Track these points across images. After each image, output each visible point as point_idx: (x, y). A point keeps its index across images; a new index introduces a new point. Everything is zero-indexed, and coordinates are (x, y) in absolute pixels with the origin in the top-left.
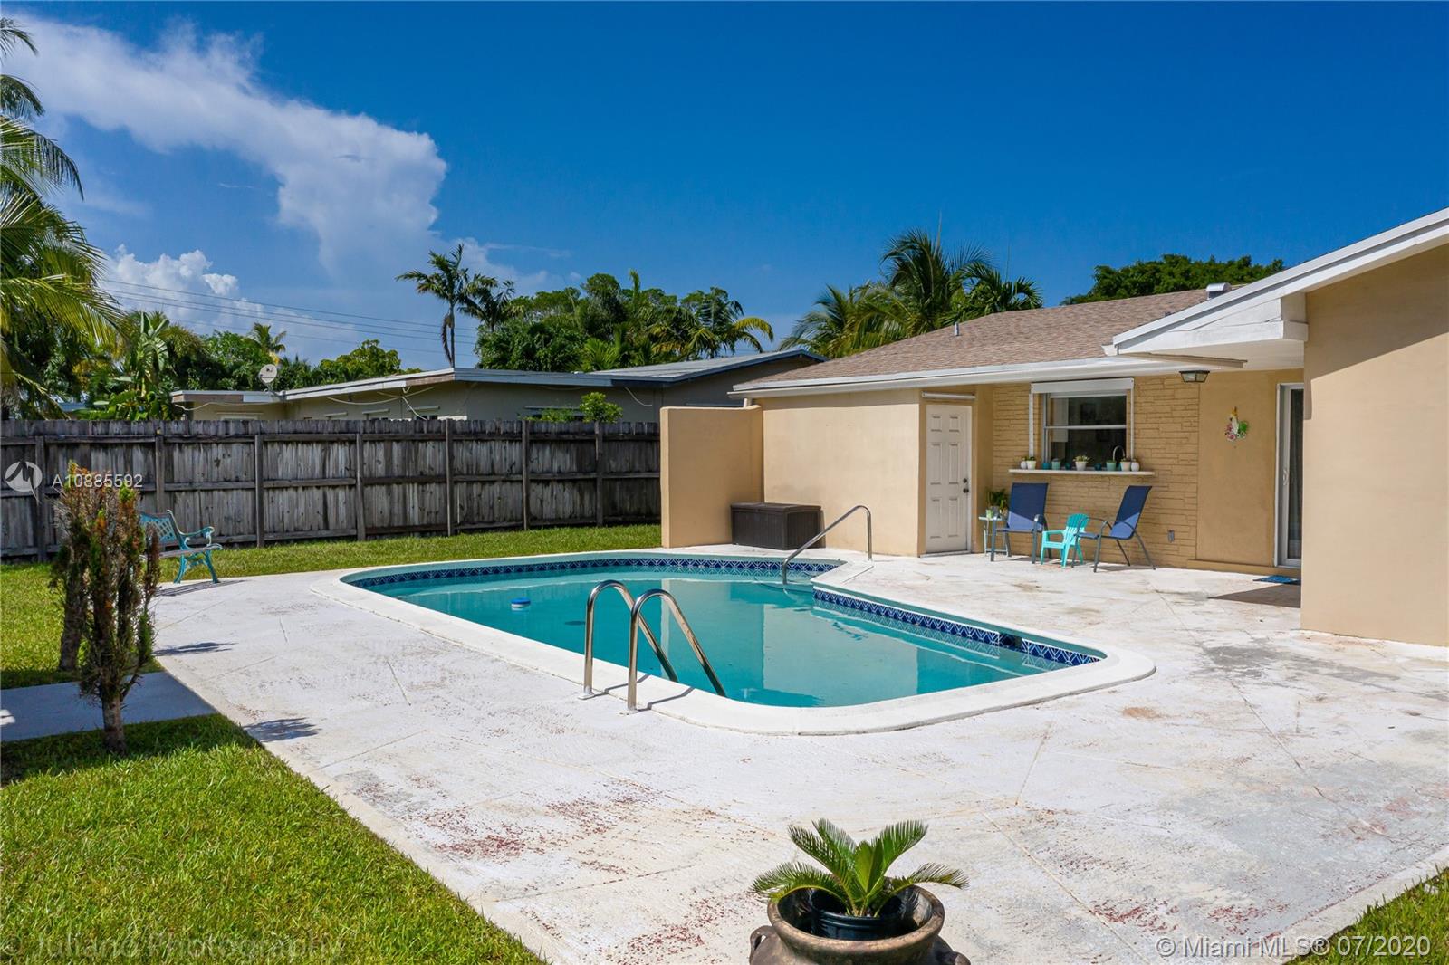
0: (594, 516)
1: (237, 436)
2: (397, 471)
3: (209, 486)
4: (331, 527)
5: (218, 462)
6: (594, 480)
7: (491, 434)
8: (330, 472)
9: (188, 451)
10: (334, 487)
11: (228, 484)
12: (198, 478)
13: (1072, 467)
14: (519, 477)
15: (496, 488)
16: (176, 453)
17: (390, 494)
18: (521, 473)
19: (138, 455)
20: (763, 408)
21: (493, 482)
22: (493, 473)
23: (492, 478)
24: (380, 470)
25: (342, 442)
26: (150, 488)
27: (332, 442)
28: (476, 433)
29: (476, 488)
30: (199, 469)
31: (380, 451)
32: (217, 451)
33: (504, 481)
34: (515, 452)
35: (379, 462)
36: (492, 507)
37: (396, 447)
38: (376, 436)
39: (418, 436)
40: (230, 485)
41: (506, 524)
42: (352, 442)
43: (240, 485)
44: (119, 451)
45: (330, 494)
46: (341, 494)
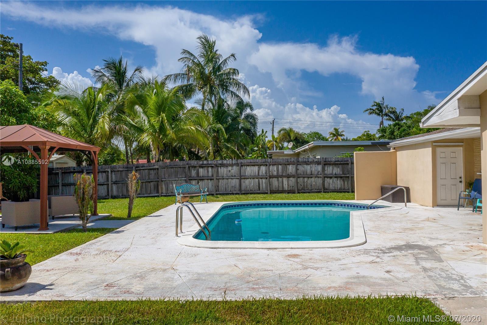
0: (348, 189)
1: (235, 164)
2: (280, 174)
3: (227, 178)
4: (261, 190)
5: (230, 171)
6: (349, 177)
7: (311, 162)
8: (260, 174)
9: (222, 168)
10: (261, 178)
11: (232, 177)
12: (225, 175)
14: (320, 176)
15: (313, 179)
16: (219, 169)
17: (278, 180)
19: (210, 169)
20: (396, 151)
22: (312, 174)
23: (311, 176)
24: (275, 173)
25: (264, 165)
26: (213, 178)
27: (261, 165)
28: (306, 162)
29: (306, 179)
30: (225, 173)
31: (275, 168)
32: (230, 168)
33: (316, 177)
34: (320, 168)
35: (275, 171)
36: (311, 185)
37: (280, 166)
38: (274, 163)
39: (287, 163)
41: (316, 191)
42: (267, 165)
43: (235, 177)
44: (206, 168)
45: (260, 180)
46: (264, 180)
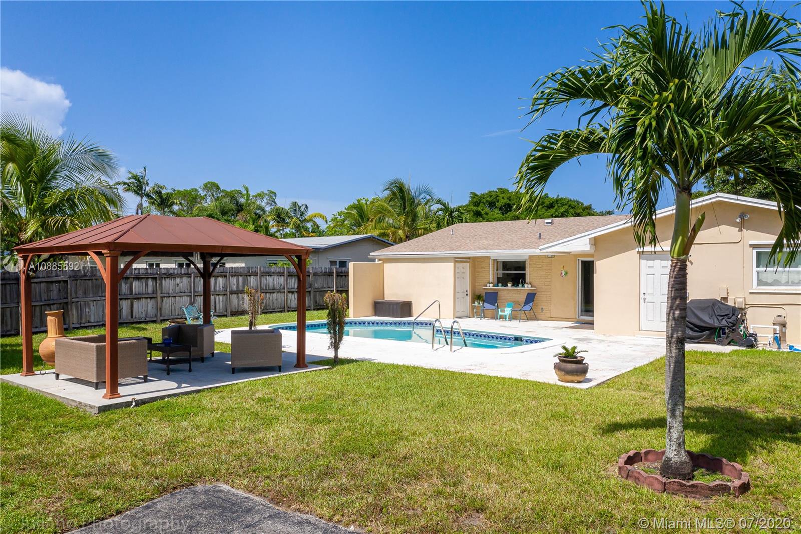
0: (310, 306)
1: (185, 274)
2: (241, 288)
3: (175, 295)
4: (217, 311)
5: (178, 284)
6: (310, 291)
7: (274, 272)
8: (217, 289)
9: (167, 280)
10: (218, 295)
11: (181, 294)
12: (171, 291)
13: (506, 285)
14: (283, 290)
15: (275, 295)
16: (163, 281)
17: (238, 297)
18: (284, 288)
19: (150, 282)
20: (384, 263)
21: (274, 292)
22: (274, 289)
23: (274, 291)
24: (235, 288)
25: (221, 276)
26: (155, 295)
27: (218, 276)
28: (268, 272)
29: (268, 295)
30: (171, 288)
31: (235, 279)
32: (178, 280)
33: (278, 292)
34: (281, 280)
35: (234, 284)
36: (274, 303)
37: (241, 278)
38: (234, 274)
39: (248, 274)
40: (182, 294)
41: (279, 310)
42: (225, 276)
43: (186, 294)
44: (144, 280)
45: (217, 297)
46: (221, 297)
